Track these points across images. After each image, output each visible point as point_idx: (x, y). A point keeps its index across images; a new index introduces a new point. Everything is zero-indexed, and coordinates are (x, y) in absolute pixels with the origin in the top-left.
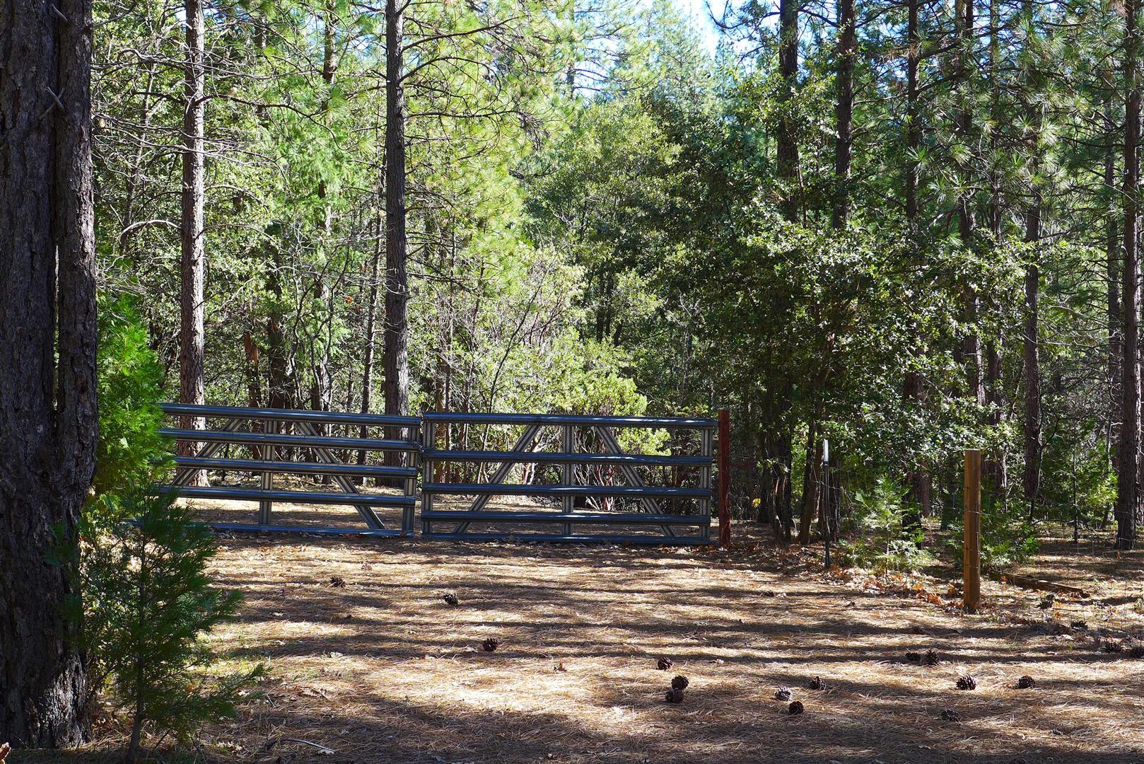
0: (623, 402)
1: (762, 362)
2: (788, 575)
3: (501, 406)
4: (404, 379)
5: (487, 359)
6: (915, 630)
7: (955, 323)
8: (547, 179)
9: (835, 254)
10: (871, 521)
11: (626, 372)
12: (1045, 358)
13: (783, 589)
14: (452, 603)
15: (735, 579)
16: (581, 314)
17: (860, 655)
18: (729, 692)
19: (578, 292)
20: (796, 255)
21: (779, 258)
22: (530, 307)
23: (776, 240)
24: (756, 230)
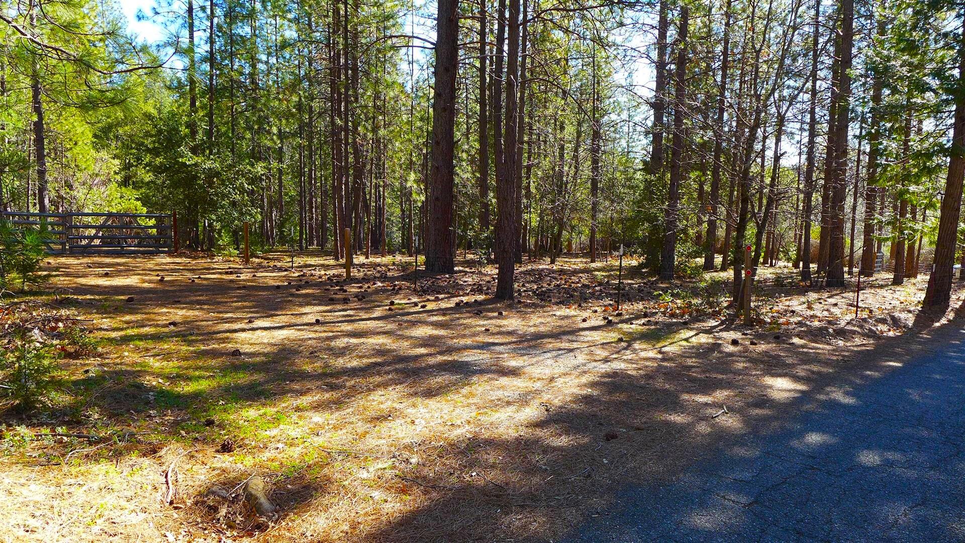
0: (136, 210)
1: (187, 197)
2: (195, 258)
3: (86, 211)
4: (46, 201)
5: (80, 193)
6: (230, 268)
7: (246, 186)
8: (100, 125)
9: (208, 165)
10: (220, 242)
11: (137, 199)
12: (286, 194)
13: (194, 262)
14: (90, 267)
15: (178, 260)
16: (118, 178)
17: (214, 273)
18: (176, 280)
19: (117, 169)
20: (196, 165)
21: (189, 166)
22: (97, 175)
23: (189, 160)
24: (182, 157)
